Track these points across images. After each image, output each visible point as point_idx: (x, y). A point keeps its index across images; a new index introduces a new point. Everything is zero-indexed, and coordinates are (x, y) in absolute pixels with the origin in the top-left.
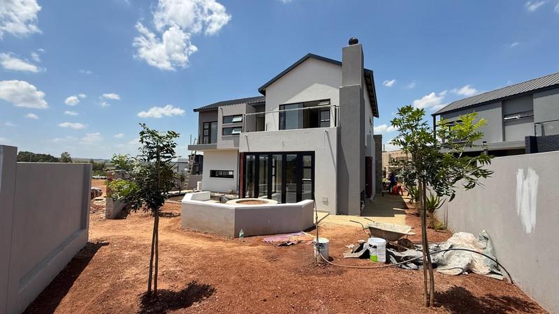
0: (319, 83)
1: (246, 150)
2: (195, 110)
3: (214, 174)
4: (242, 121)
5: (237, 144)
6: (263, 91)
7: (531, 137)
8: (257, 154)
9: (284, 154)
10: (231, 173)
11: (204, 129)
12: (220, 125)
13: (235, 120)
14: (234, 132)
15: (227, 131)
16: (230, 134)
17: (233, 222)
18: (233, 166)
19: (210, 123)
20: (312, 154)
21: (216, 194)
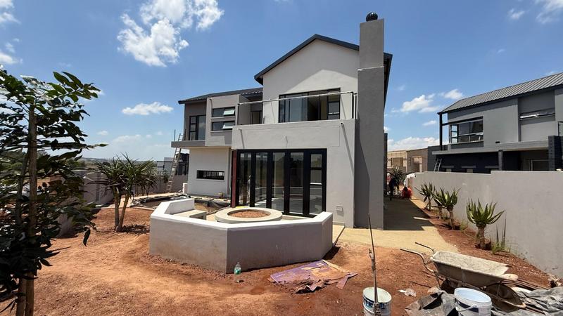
0: (326, 69)
1: (240, 147)
2: (180, 102)
3: (201, 175)
4: (234, 114)
5: (229, 140)
6: (259, 79)
7: (555, 137)
8: (254, 152)
9: (288, 152)
10: (220, 174)
11: (190, 124)
12: (209, 118)
13: (226, 113)
14: (224, 127)
15: (216, 126)
16: (220, 128)
17: (225, 249)
18: (223, 166)
19: (197, 117)
20: (323, 152)
21: (203, 199)
